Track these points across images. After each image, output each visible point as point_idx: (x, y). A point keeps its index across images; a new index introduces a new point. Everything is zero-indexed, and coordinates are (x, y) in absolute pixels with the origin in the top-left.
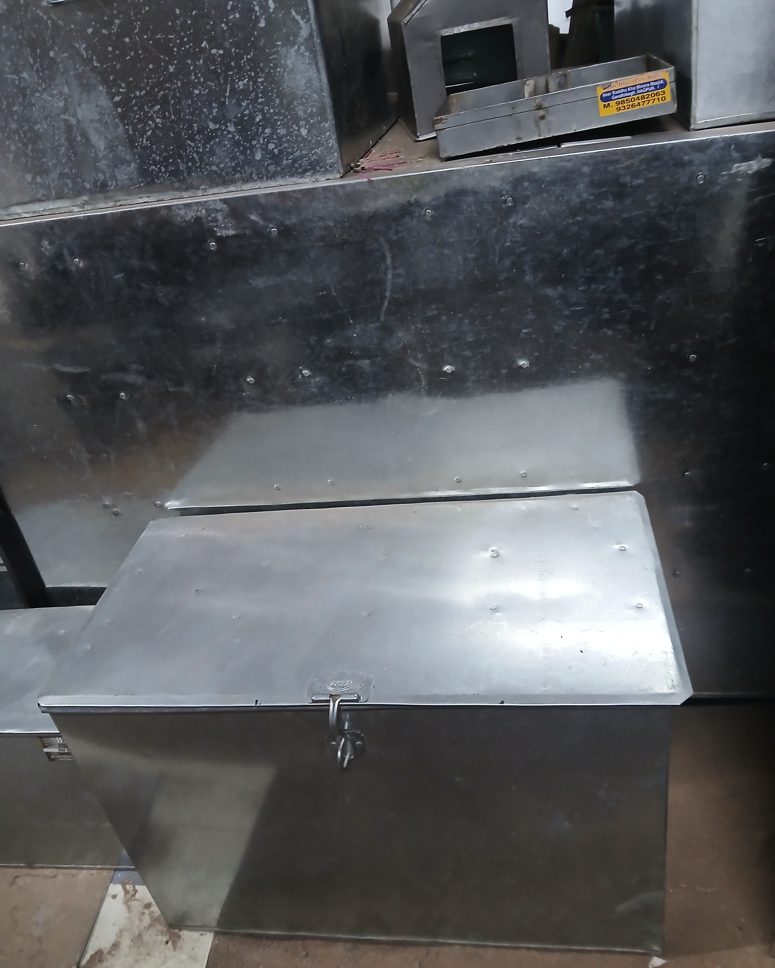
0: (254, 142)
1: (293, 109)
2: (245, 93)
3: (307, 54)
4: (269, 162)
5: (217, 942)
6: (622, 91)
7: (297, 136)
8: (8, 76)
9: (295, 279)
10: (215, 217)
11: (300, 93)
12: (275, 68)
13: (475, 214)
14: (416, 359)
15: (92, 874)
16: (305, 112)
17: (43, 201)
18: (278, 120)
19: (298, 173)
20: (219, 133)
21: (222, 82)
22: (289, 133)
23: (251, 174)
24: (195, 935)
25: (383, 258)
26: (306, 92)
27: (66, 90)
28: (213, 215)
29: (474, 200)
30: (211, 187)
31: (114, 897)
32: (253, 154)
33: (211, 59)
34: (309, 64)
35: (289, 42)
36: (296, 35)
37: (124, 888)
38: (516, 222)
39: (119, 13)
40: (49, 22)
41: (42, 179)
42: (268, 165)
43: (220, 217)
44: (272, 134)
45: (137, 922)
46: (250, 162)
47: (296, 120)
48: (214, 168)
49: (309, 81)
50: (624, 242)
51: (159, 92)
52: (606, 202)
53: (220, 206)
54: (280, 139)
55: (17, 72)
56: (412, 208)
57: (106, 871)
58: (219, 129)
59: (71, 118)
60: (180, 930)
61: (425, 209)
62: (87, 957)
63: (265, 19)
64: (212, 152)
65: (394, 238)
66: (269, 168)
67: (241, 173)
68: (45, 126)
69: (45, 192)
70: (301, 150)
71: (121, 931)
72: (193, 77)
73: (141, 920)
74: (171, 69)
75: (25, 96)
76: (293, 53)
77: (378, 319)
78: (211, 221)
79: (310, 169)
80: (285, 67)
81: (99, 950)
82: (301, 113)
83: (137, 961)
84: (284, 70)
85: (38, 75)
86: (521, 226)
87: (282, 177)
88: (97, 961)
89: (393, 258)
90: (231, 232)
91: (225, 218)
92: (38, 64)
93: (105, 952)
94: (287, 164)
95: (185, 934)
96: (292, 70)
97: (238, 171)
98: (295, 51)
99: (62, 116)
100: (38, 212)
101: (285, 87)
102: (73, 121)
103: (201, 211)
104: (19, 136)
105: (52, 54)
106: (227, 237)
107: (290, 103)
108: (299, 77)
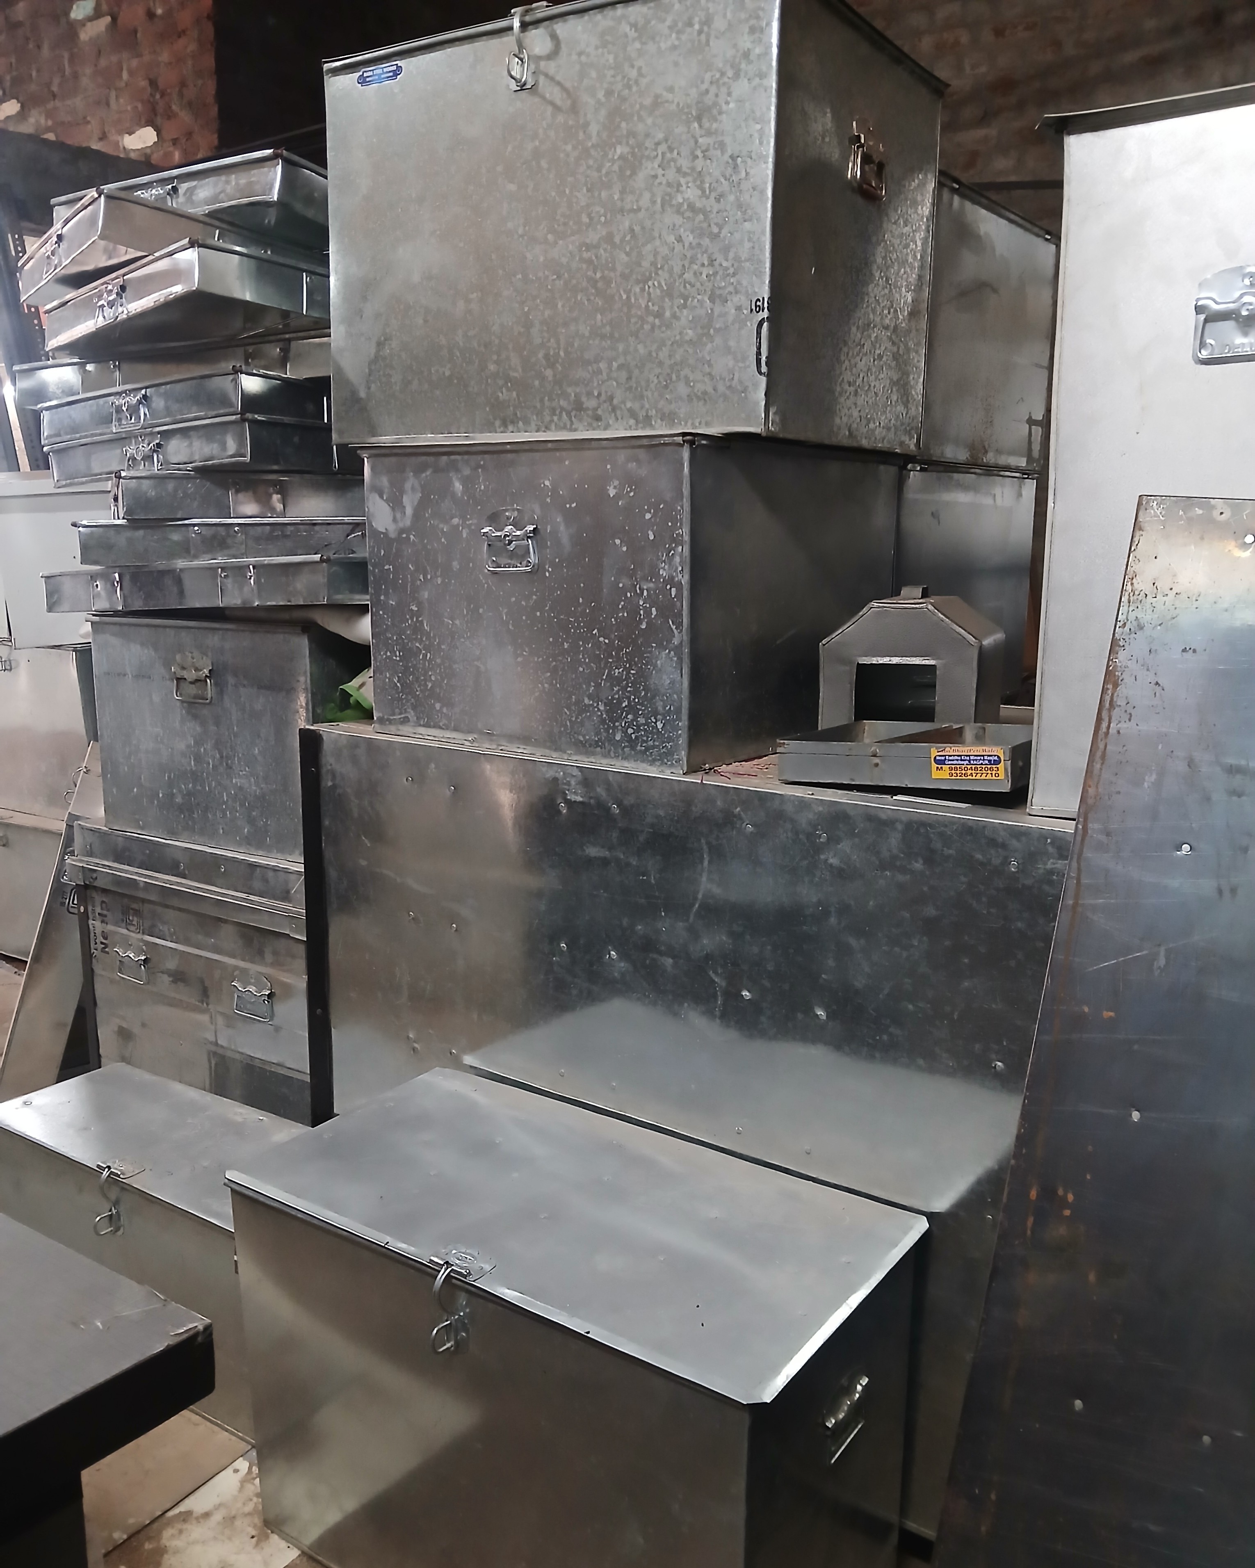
0: (617, 724)
1: (655, 704)
2: (618, 680)
3: (675, 659)
4: (627, 744)
5: (298, 1562)
6: (956, 758)
7: (653, 727)
8: (446, 620)
9: (622, 857)
10: (569, 782)
11: (663, 691)
12: (646, 665)
13: (790, 841)
14: (716, 972)
15: (230, 1440)
16: (664, 708)
17: (443, 729)
18: (640, 710)
19: (649, 761)
20: (591, 709)
21: (602, 666)
22: (647, 724)
23: (609, 751)
24: (283, 1544)
25: (702, 859)
26: (669, 691)
27: (484, 642)
28: (568, 779)
29: (791, 826)
30: (576, 754)
31: (236, 1471)
32: (614, 734)
33: (597, 645)
34: (675, 667)
35: (661, 647)
36: (669, 641)
37: (250, 1468)
38: (827, 860)
39: (537, 591)
40: (486, 585)
41: (447, 710)
42: (625, 747)
43: (573, 783)
44: (632, 721)
45: (239, 1505)
46: (611, 740)
47: (655, 714)
48: (581, 738)
49: (673, 682)
50: (930, 911)
51: (552, 662)
52: (915, 864)
53: (576, 772)
54: (638, 726)
55: (452, 619)
56: (735, 819)
57: (245, 1443)
58: (592, 705)
59: (482, 666)
60: (272, 1532)
61: (745, 824)
62: (176, 1511)
63: (647, 623)
64: (582, 724)
65: (714, 842)
66: (625, 749)
67: (601, 748)
68: (462, 668)
69: (446, 722)
70: (654, 741)
71: (220, 1505)
72: (581, 656)
73: (244, 1504)
74: (566, 646)
75: (453, 638)
76: (664, 656)
77: (687, 920)
78: (565, 784)
79: (659, 760)
80: (655, 666)
81: (190, 1511)
82: (660, 708)
83: (215, 1538)
84: (654, 668)
85: (467, 625)
86: (831, 865)
87: (635, 761)
88: (182, 1519)
89: (710, 862)
90: (579, 799)
91: (577, 784)
92: (469, 616)
93: (195, 1515)
94: (641, 751)
95: (275, 1538)
96: (660, 670)
97: (599, 746)
98: (666, 654)
99: (476, 663)
100: (438, 737)
101: (652, 683)
102: (482, 668)
103: (559, 773)
104: (440, 670)
105: (481, 611)
106: (575, 802)
107: (653, 697)
108: (665, 677)
